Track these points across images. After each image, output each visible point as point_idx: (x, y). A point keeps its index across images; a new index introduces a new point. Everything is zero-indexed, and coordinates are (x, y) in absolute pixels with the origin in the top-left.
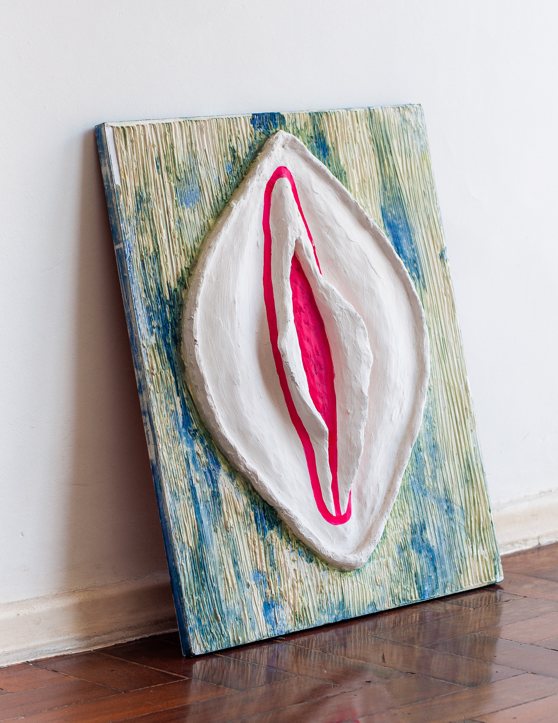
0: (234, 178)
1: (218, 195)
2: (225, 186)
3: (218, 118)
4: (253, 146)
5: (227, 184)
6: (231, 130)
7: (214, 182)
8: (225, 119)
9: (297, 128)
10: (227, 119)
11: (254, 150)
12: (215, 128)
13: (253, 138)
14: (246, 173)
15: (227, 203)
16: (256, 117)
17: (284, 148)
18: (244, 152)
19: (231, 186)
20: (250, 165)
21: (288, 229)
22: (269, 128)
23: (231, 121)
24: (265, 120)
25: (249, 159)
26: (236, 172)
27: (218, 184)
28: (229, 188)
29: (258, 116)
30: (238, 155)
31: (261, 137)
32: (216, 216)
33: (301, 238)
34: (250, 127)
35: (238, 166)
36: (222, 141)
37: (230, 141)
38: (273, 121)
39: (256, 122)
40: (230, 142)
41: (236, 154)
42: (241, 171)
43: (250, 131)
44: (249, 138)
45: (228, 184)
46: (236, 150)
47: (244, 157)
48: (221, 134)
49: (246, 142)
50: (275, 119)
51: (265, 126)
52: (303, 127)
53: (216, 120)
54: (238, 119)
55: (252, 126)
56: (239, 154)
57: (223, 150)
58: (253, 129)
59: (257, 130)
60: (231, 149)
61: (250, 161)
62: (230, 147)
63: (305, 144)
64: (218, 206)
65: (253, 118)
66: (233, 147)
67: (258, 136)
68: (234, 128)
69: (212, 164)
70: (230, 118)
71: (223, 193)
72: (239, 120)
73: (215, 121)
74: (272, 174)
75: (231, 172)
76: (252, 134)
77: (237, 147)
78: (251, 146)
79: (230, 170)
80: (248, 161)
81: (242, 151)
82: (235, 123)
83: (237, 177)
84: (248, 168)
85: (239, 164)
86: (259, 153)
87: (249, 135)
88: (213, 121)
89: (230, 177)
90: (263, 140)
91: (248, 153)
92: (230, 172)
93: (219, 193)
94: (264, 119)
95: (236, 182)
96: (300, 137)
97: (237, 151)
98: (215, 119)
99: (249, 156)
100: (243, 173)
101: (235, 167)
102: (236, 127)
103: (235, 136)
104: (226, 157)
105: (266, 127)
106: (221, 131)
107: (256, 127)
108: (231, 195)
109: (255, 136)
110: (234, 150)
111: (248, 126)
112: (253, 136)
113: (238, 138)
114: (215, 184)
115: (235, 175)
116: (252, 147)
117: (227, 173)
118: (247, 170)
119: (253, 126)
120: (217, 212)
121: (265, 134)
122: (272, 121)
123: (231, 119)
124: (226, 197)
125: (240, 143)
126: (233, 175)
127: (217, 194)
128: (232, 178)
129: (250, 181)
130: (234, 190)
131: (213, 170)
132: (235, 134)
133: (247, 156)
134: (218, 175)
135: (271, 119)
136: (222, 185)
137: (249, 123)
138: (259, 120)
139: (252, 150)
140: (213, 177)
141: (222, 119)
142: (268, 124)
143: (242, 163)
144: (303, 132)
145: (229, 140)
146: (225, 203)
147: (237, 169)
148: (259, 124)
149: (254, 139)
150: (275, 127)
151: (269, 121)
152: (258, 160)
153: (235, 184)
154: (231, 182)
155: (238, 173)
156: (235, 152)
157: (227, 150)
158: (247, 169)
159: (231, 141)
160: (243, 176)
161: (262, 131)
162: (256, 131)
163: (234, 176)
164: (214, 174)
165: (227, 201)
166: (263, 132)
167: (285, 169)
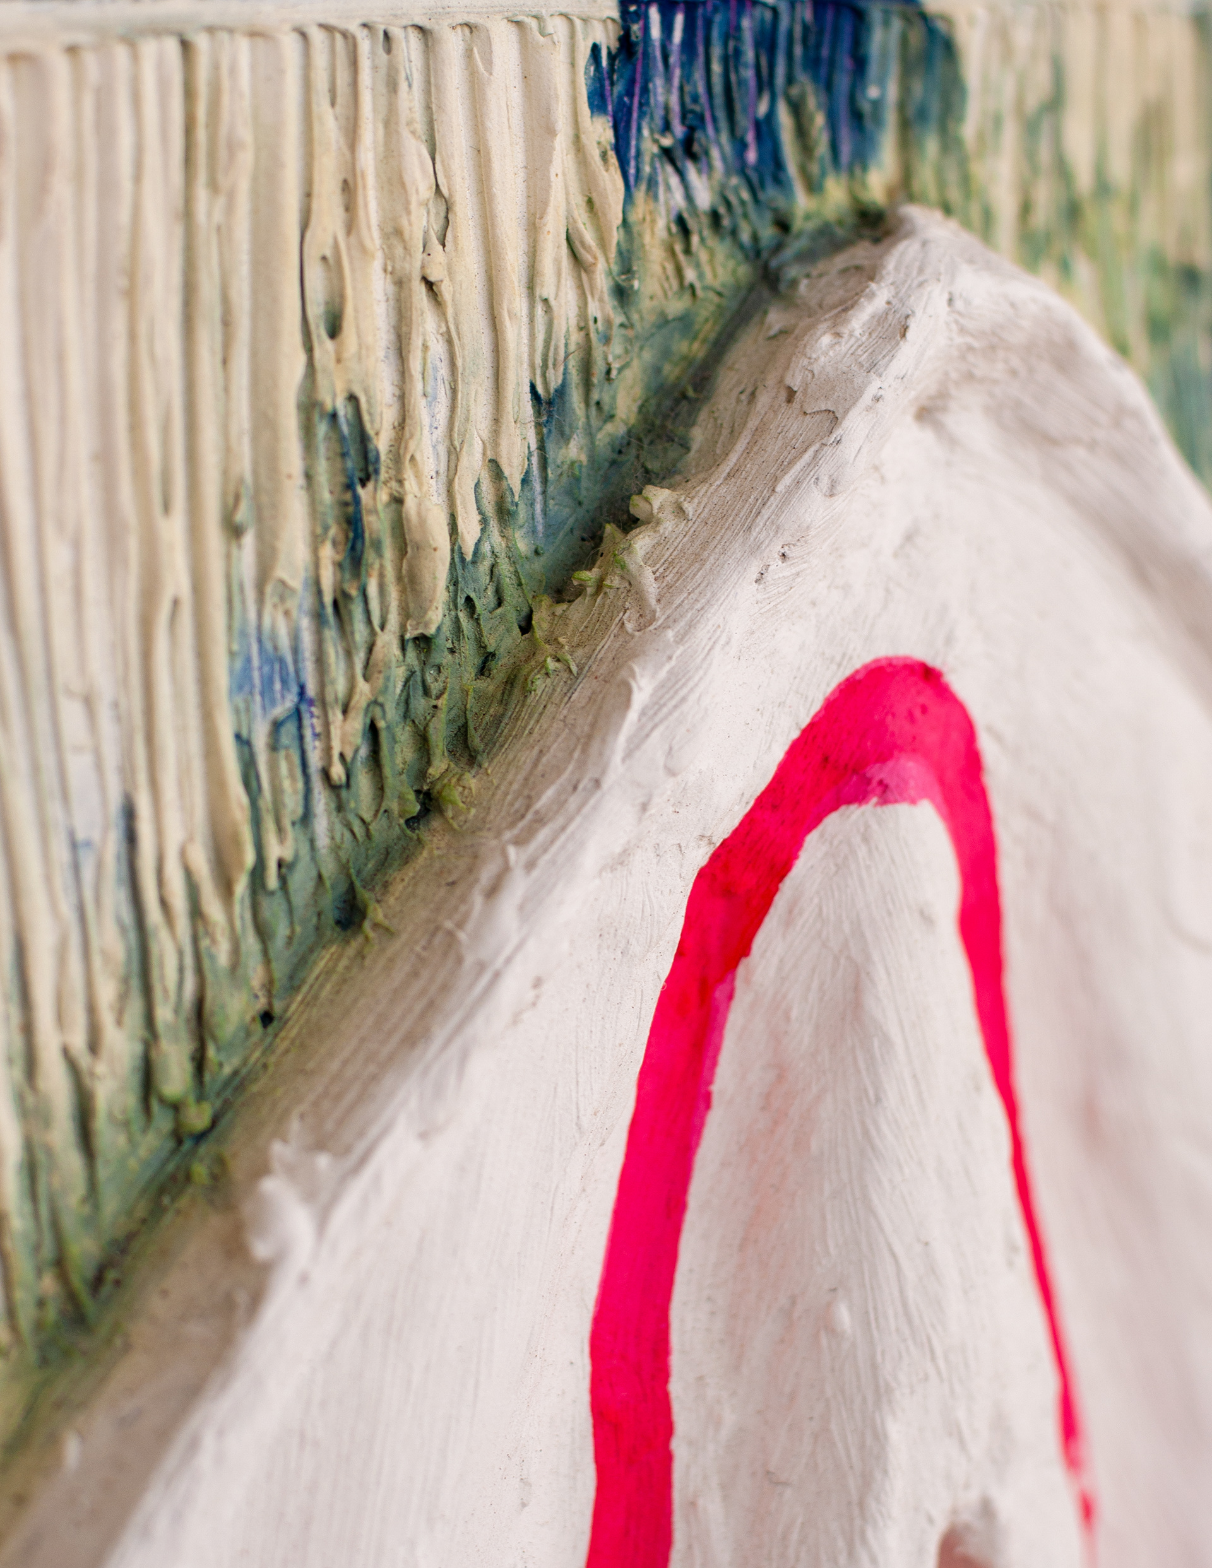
0: (321, 800)
1: (94, 1046)
2: (196, 912)
3: (211, 30)
4: (587, 384)
5: (226, 887)
6: (349, 188)
7: (62, 878)
8: (290, 45)
9: (1063, 170)
10: (318, 38)
11: (590, 434)
12: (153, 159)
13: (602, 282)
14: (476, 740)
15: (201, 1137)
16: (656, 32)
17: (939, 427)
18: (473, 463)
19: (274, 909)
20: (526, 627)
21: (880, 1438)
22: (778, 164)
23: (365, 64)
24: (749, 74)
25: (523, 545)
26: (357, 724)
27: (115, 898)
28: (251, 943)
29: (679, 20)
30: (398, 501)
31: (690, 275)
32: (39, 1326)
33: (1006, 1504)
34: (577, 141)
35: (388, 643)
36: (227, 323)
37: (319, 331)
38: (842, 82)
39: (658, 84)
40: (325, 348)
41: (383, 496)
42: (420, 705)
43: (578, 200)
44: (547, 289)
45: (241, 886)
46: (382, 443)
47: (470, 531)
48: (223, 233)
49: (516, 336)
50: (860, 64)
51: (741, 146)
52: (1120, 168)
53: (186, 46)
54: (452, 44)
55: (600, 131)
56: (410, 504)
57: (227, 451)
58: (611, 181)
59: (652, 183)
60: (322, 429)
61: (538, 565)
62: (309, 407)
63: (1121, 348)
64: (79, 1187)
65: (627, 47)
66: (352, 398)
67: (656, 268)
68: (391, 153)
69: (62, 637)
70: (354, 27)
71: (164, 1014)
72: (469, 54)
73: (160, 65)
74: (778, 754)
75: (288, 732)
76: (589, 236)
77: (403, 398)
78: (562, 391)
79: (285, 705)
80: (505, 568)
81: (453, 453)
82: (411, 101)
83: (363, 782)
84: (500, 668)
85: (406, 614)
86: (659, 497)
87: (553, 251)
88: (135, 57)
89: (277, 790)
90: (705, 312)
91: (515, 482)
92: (277, 726)
93: (107, 1018)
94: (749, 55)
95: (336, 849)
96: (1083, 270)
97: (397, 459)
98: (172, 47)
99: (522, 513)
100: (440, 733)
101: (349, 654)
102: (414, 151)
103: (389, 256)
104: (249, 540)
105: (752, 156)
106: (231, 196)
107: (650, 148)
108: (267, 1018)
109: (627, 270)
110: (363, 439)
111: (562, 142)
112: (601, 267)
113: (420, 290)
114: (67, 909)
115: (337, 772)
116: (575, 398)
117: (243, 742)
118: (480, 696)
119: (609, 136)
120: (60, 1263)
121: (734, 233)
122: (829, 87)
123: (365, 46)
124: (199, 1062)
125: (438, 348)
126: (315, 760)
127: (78, 1041)
128: (292, 804)
129: (518, 887)
130: (302, 963)
131: (72, 715)
132: (395, 233)
133: (504, 513)
134: (127, 771)
135: (813, 63)
136: (164, 904)
137: (574, 100)
138: (687, 65)
139: (564, 437)
140: (55, 809)
141: (254, 34)
142: (784, 118)
143: (437, 617)
144: (1116, 216)
145: (316, 311)
146: (178, 1136)
147: (364, 689)
148: (684, 113)
149: (602, 306)
150: (846, 150)
151: (790, 80)
152: (632, 585)
153: (329, 868)
154: (275, 851)
155: (373, 731)
156: (367, 471)
157: (275, 438)
158: (483, 670)
159: (334, 330)
160: (439, 765)
161: (704, 198)
162: (640, 194)
163: (326, 774)
164: (79, 766)
165: (198, 1117)
166: (715, 217)
167: (926, 697)
